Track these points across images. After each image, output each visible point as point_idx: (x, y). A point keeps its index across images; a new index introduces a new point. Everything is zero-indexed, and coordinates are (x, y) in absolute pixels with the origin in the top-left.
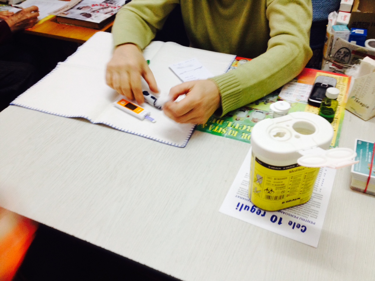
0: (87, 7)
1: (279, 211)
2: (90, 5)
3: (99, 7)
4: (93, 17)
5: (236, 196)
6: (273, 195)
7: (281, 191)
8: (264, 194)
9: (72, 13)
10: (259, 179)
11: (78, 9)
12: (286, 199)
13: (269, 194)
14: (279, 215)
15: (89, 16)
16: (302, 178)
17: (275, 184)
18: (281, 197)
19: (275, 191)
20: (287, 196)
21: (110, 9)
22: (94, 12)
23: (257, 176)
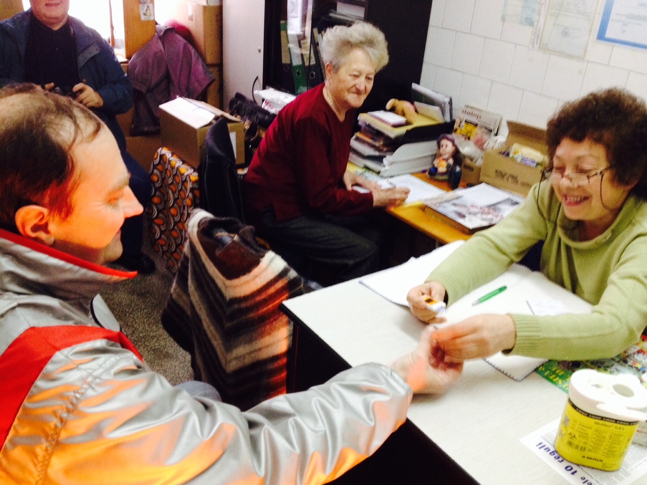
0: (465, 206)
1: (578, 465)
2: (469, 204)
3: (478, 210)
4: (467, 219)
5: (542, 437)
6: (575, 442)
7: (583, 441)
8: (567, 439)
9: (444, 207)
10: (566, 421)
11: (455, 205)
12: (587, 454)
13: (571, 440)
14: (575, 468)
15: (463, 216)
16: (607, 436)
17: (579, 430)
18: (583, 449)
19: (578, 439)
20: (589, 451)
21: (490, 216)
22: (470, 214)
23: (566, 417)
